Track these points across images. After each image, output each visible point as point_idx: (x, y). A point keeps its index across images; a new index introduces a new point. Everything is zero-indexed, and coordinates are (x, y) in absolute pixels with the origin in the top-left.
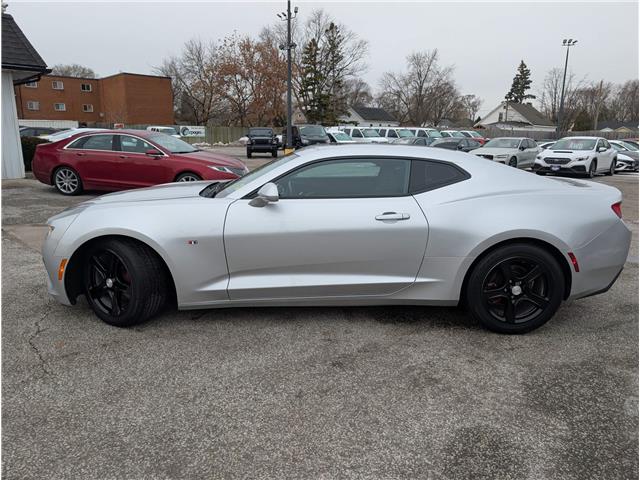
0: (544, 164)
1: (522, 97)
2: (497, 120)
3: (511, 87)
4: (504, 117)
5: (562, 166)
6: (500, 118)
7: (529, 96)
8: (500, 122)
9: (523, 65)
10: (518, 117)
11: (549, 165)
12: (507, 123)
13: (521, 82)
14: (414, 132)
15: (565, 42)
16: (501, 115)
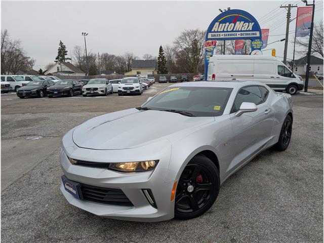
0: (123, 90)
1: (64, 59)
2: (56, 71)
3: (58, 54)
4: (60, 69)
5: (131, 90)
6: (58, 69)
7: (68, 59)
8: (58, 71)
9: (61, 43)
10: (67, 69)
11: (126, 91)
12: (62, 72)
13: (62, 52)
14: (23, 77)
15: (83, 33)
16: (58, 67)
